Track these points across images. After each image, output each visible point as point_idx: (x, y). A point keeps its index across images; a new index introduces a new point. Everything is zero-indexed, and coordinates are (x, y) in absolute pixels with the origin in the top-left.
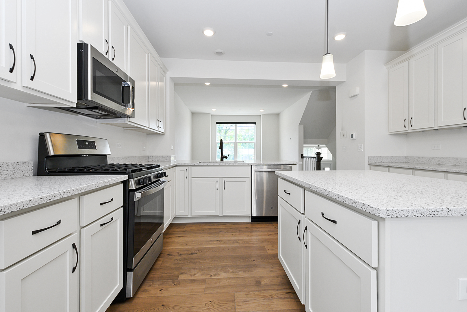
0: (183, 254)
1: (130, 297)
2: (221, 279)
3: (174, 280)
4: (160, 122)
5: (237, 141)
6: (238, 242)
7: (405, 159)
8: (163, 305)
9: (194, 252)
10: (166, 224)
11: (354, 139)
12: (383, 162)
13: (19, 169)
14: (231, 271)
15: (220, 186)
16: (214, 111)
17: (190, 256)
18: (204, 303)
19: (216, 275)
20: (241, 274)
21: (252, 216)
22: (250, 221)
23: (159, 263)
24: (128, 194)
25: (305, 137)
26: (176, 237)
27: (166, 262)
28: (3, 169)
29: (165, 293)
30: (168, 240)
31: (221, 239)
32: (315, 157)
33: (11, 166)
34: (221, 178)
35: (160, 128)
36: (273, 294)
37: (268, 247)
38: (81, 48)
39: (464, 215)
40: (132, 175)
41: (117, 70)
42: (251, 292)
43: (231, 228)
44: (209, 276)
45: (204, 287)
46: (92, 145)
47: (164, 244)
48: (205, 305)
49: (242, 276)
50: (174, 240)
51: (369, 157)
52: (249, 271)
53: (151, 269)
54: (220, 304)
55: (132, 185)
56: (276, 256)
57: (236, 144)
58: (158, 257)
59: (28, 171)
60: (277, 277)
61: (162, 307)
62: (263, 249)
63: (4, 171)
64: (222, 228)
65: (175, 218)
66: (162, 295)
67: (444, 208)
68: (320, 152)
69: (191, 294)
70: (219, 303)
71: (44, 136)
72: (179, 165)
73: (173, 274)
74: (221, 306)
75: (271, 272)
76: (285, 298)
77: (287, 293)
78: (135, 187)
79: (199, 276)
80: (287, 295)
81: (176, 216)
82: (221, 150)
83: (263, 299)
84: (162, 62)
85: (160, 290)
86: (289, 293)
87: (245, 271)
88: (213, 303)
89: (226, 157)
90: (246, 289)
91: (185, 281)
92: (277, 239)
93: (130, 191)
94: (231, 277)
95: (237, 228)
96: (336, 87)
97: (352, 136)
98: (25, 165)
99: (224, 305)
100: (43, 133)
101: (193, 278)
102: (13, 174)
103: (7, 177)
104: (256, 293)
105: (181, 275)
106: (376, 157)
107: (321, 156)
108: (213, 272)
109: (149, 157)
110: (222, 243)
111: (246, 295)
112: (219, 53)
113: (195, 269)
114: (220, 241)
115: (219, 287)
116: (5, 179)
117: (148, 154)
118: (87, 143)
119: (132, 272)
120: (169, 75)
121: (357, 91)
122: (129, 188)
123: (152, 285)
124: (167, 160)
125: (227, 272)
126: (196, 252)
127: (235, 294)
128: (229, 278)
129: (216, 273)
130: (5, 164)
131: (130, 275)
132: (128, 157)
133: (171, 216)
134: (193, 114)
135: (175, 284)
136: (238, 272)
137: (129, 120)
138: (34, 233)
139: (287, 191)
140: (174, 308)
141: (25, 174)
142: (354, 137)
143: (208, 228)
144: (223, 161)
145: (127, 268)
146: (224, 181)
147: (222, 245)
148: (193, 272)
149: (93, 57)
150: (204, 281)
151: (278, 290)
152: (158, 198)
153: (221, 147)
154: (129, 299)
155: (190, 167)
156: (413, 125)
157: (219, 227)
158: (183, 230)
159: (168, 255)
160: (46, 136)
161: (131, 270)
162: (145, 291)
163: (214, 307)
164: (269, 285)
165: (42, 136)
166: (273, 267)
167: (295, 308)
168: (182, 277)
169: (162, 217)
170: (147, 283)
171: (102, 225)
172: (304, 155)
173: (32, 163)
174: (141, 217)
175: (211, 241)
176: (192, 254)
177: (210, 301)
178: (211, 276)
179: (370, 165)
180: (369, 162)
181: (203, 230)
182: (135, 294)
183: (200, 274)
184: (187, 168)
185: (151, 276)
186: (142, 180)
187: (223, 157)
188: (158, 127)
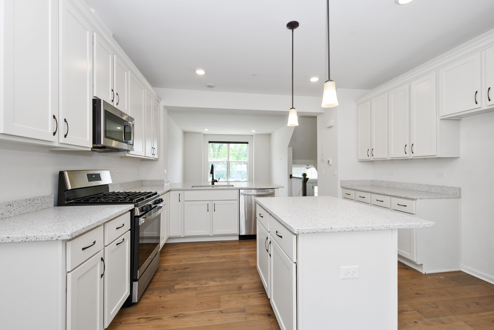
0: (177, 269)
1: (135, 302)
2: (210, 286)
3: (171, 289)
4: (154, 149)
5: (230, 161)
6: (226, 258)
7: (371, 183)
8: (162, 307)
9: (187, 267)
10: (162, 243)
11: (330, 165)
12: (353, 185)
13: (45, 202)
14: (218, 280)
15: (211, 208)
16: (206, 130)
17: (183, 270)
18: (196, 304)
19: (205, 284)
20: (227, 282)
21: (239, 235)
22: (238, 239)
23: (157, 277)
24: (134, 219)
25: (294, 158)
26: (171, 255)
27: (163, 276)
28: (35, 203)
29: (163, 299)
30: (163, 258)
31: (211, 255)
32: (302, 178)
33: (40, 200)
34: (212, 201)
35: (155, 155)
36: (250, 295)
37: (251, 260)
38: (96, 103)
39: (340, 231)
40: (137, 204)
41: (121, 113)
42: (233, 295)
43: (220, 246)
44: (200, 285)
45: (196, 293)
46: (98, 177)
47: (160, 261)
48: (197, 305)
49: (227, 284)
50: (169, 257)
51: (341, 181)
52: (233, 280)
53: (150, 282)
54: (209, 304)
55: (137, 212)
56: (255, 268)
57: (228, 164)
58: (156, 272)
59: (51, 203)
60: (256, 283)
61: (162, 308)
62: (247, 262)
63: (36, 204)
64: (213, 246)
65: (169, 238)
66: (161, 300)
67: (330, 227)
68: (306, 174)
69: (186, 298)
70: (207, 303)
71: (63, 174)
72: (173, 189)
73: (169, 285)
74: (209, 305)
75: (251, 279)
76: (259, 297)
77: (261, 294)
78: (140, 214)
79: (191, 285)
80: (261, 295)
81: (170, 236)
82: (212, 175)
83: (243, 299)
84: (157, 94)
85: (160, 297)
86: (263, 293)
87: (230, 280)
88: (202, 304)
89: (216, 181)
90: (230, 293)
91: (180, 289)
92: (256, 254)
93: (136, 217)
94: (218, 284)
95: (226, 246)
96: (317, 116)
97: (329, 162)
98: (49, 198)
99: (210, 304)
100: (63, 171)
101: (186, 287)
102: (41, 206)
103: (38, 209)
104: (237, 295)
105: (177, 285)
106: (347, 180)
107: (307, 177)
108: (203, 282)
109: (143, 181)
110: (211, 259)
111: (229, 296)
112: (210, 87)
113: (188, 280)
114: (210, 257)
115: (208, 292)
116: (36, 211)
117: (142, 178)
118: (94, 176)
119: (137, 282)
120: (162, 104)
121: (332, 122)
122: (135, 215)
123: (152, 293)
124: (161, 184)
125: (216, 281)
126: (189, 267)
127: (221, 296)
128: (216, 285)
129: (206, 282)
130: (36, 199)
131: (136, 284)
132: (125, 183)
133: (166, 237)
134: (185, 133)
135: (172, 292)
136: (224, 281)
137: (129, 153)
138: (83, 249)
139: (262, 215)
140: (171, 308)
141: (49, 206)
142: (330, 163)
143: (199, 246)
144: (214, 184)
145: (133, 279)
146: (215, 204)
147: (212, 261)
148: (186, 282)
149: (105, 110)
150: (195, 289)
151: (255, 292)
152: (156, 222)
153: (212, 172)
154: (135, 304)
155: (183, 192)
156: (374, 155)
157: (210, 245)
158: (176, 249)
159: (164, 270)
160: (65, 174)
161: (136, 280)
162: (146, 298)
163: (203, 306)
164: (248, 289)
165: (61, 174)
166: (253, 276)
167: (266, 303)
168: (177, 287)
169: (158, 238)
170: (148, 292)
171: (117, 244)
172: (293, 176)
173: (53, 196)
174: (143, 238)
175: (202, 257)
176: (185, 269)
177: (201, 302)
178: (202, 285)
179: (342, 187)
180: (342, 185)
181: (195, 248)
182: (139, 300)
183: (192, 283)
184: (180, 192)
185: (150, 287)
186: (145, 208)
187: (214, 181)
188: (153, 154)
